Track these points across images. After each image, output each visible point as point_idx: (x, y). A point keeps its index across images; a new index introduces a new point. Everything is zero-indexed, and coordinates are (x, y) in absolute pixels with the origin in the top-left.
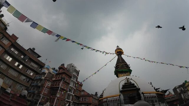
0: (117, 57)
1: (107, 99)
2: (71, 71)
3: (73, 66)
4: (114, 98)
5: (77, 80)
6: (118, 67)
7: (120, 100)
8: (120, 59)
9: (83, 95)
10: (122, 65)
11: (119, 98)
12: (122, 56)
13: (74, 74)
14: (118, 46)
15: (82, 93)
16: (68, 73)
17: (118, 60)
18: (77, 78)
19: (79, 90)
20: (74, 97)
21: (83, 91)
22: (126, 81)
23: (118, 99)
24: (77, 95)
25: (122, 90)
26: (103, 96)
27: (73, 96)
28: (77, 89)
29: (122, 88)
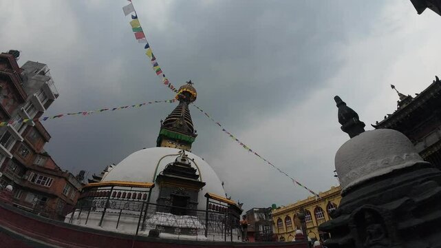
0: (177, 103)
1: (112, 189)
2: (32, 84)
3: (43, 73)
4: (133, 189)
5: (36, 119)
6: (171, 125)
7: (147, 198)
8: (184, 110)
9: (38, 166)
10: (181, 123)
11: (148, 193)
12: (190, 106)
13: (39, 97)
14: (190, 82)
15: (40, 162)
16: (17, 85)
17: (178, 110)
18: (40, 113)
19: (33, 151)
20: (10, 163)
21: (45, 155)
22: (181, 158)
23: (145, 195)
24: (22, 162)
25: (161, 174)
26: (100, 179)
27: (8, 159)
28: (29, 145)
29: (165, 171)
